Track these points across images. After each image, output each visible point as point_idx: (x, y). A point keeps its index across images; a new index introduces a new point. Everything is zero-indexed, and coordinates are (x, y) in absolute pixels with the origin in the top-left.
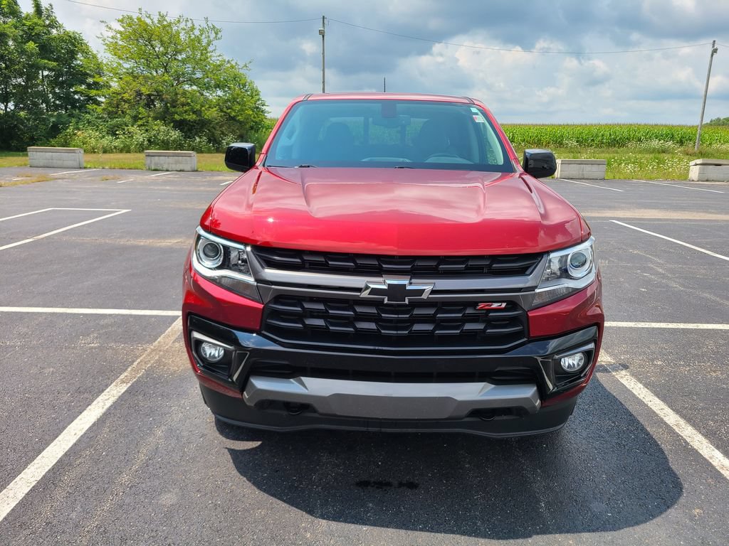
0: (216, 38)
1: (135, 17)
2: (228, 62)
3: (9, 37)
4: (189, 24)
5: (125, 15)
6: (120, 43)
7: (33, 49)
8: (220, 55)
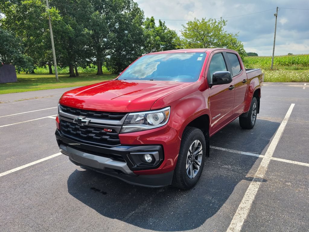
0: (224, 25)
1: (193, 21)
2: (228, 34)
3: (151, 35)
4: (214, 21)
5: (189, 21)
6: (188, 32)
7: (158, 39)
8: (226, 32)
